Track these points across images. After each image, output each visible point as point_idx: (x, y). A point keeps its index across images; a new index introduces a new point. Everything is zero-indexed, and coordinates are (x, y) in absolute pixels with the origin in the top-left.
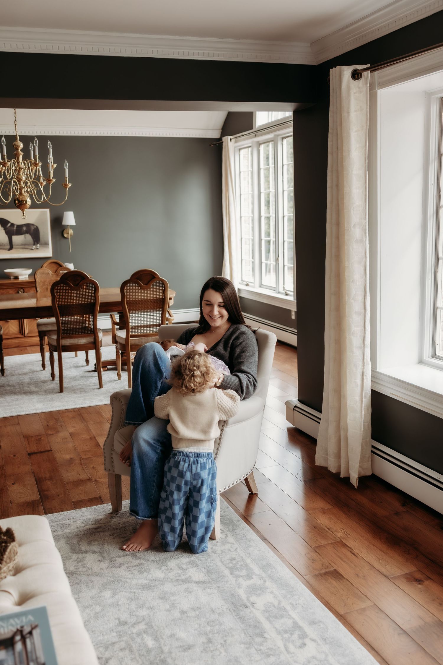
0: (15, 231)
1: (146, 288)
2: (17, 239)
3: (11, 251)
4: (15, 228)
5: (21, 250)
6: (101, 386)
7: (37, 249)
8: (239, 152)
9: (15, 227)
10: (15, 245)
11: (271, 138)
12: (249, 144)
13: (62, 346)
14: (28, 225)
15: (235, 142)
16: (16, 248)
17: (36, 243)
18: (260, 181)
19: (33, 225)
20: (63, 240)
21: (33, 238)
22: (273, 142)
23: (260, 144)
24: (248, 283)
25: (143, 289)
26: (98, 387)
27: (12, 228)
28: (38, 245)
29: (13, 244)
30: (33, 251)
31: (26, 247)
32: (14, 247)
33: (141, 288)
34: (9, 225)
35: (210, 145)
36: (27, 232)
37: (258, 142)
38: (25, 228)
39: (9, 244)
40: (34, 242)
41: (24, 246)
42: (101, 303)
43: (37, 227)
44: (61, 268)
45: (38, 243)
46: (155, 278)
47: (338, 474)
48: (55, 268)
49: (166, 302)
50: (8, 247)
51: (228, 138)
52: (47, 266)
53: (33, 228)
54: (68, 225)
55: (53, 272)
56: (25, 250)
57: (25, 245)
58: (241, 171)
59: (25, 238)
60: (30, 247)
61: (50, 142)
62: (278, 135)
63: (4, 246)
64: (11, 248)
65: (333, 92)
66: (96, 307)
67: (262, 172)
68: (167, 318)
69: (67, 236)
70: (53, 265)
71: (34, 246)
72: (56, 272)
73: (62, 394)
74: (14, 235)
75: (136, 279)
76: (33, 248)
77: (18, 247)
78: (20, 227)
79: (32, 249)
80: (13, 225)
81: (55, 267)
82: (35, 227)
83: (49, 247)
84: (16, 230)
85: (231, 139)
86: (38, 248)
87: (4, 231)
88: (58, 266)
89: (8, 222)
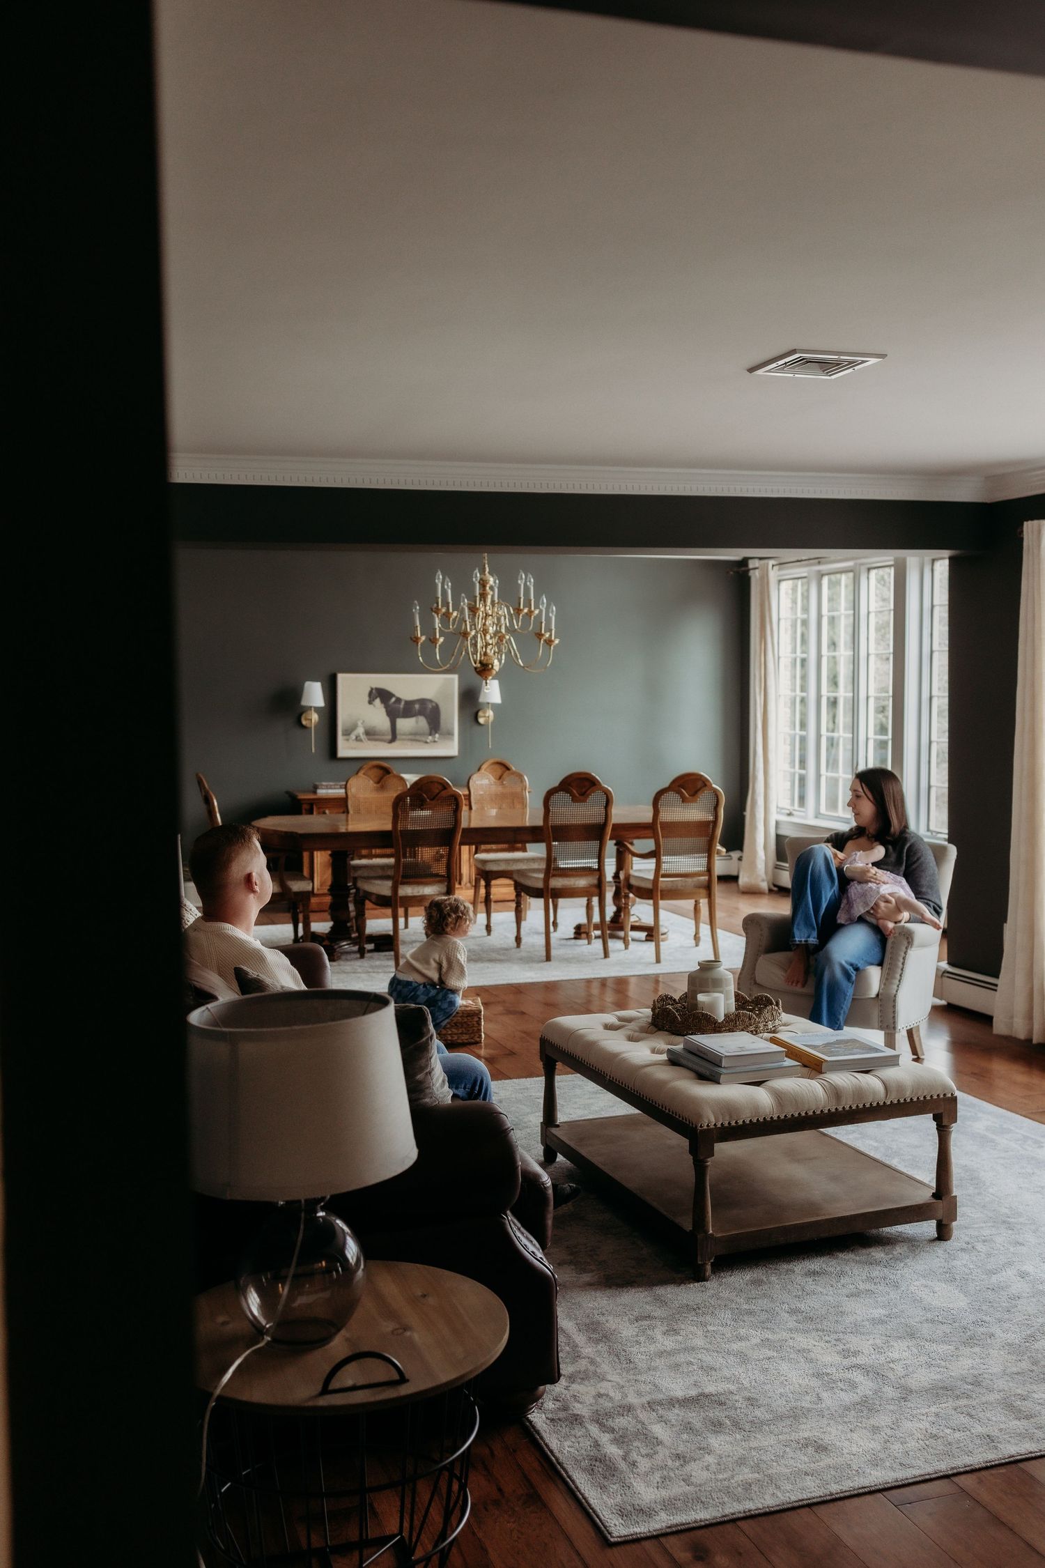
0: (401, 710)
1: (692, 802)
2: (404, 724)
3: (394, 744)
4: (402, 705)
5: (409, 743)
6: (606, 955)
7: (435, 741)
8: (779, 585)
9: (403, 703)
10: (400, 734)
11: (849, 567)
12: (805, 572)
13: (552, 889)
14: (423, 702)
15: (779, 570)
16: (399, 740)
17: (433, 732)
18: (821, 636)
19: (431, 701)
20: (476, 728)
21: (429, 723)
22: (851, 575)
23: (823, 575)
24: (791, 811)
25: (688, 802)
26: (602, 956)
27: (397, 705)
28: (437, 735)
29: (398, 732)
30: (426, 745)
31: (418, 737)
32: (398, 737)
33: (684, 800)
34: (393, 699)
35: (728, 572)
36: (421, 713)
37: (819, 571)
38: (417, 706)
39: (390, 733)
40: (431, 729)
41: (415, 737)
42: (614, 825)
43: (437, 705)
44: (507, 772)
45: (436, 732)
46: (705, 785)
47: (1029, 1040)
48: (499, 772)
49: (718, 826)
50: (390, 737)
51: (768, 564)
52: (487, 768)
53: (430, 706)
54: (488, 703)
55: (495, 778)
56: (414, 743)
57: (415, 734)
58: (781, 617)
59: (417, 722)
60: (424, 739)
61: (531, 576)
62: (862, 564)
63: (383, 735)
64: (394, 738)
65: (1029, 550)
66: (607, 830)
67: (825, 621)
68: (718, 850)
69: (485, 722)
70: (497, 767)
71: (430, 737)
72: (500, 778)
73: (548, 963)
74: (398, 717)
75: (679, 786)
76: (428, 741)
77: (404, 737)
78: (409, 704)
79: (426, 742)
80: (398, 700)
81: (499, 770)
82: (434, 704)
83: (453, 740)
84: (404, 709)
85: (773, 566)
86: (436, 739)
87: (384, 710)
88: (504, 769)
89: (393, 695)
